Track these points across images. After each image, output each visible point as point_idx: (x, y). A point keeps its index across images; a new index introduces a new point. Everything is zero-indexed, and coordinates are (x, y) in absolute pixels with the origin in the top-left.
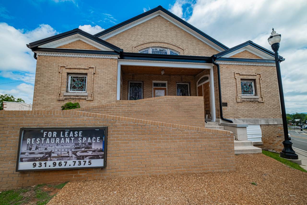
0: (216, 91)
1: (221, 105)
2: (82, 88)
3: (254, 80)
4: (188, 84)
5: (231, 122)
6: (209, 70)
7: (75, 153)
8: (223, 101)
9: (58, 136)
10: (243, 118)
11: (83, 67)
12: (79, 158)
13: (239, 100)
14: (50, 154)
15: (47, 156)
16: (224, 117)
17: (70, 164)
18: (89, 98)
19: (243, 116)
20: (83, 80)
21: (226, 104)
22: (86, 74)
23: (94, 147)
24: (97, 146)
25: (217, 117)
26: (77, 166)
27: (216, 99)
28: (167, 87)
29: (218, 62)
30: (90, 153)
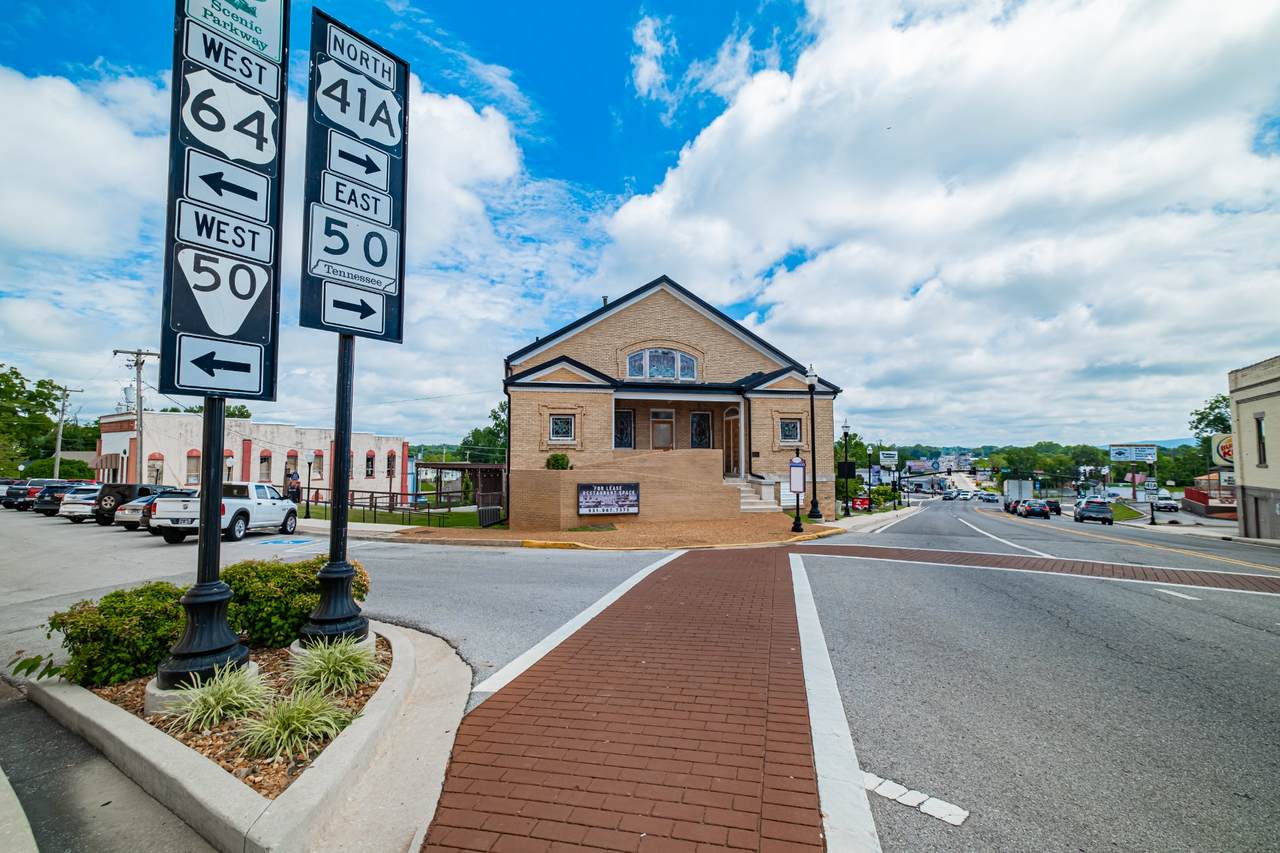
0: (745, 435)
1: (752, 455)
2: (567, 433)
3: (800, 420)
4: (710, 413)
5: (762, 478)
6: (738, 404)
7: (617, 502)
8: (754, 449)
9: (605, 489)
10: (779, 473)
11: (570, 406)
12: (620, 506)
13: (775, 449)
14: (600, 502)
15: (598, 504)
16: (753, 472)
17: (614, 510)
18: (579, 448)
19: (780, 470)
20: (568, 423)
21: (757, 455)
22: (574, 415)
23: (631, 498)
24: (632, 497)
25: (746, 473)
26: (619, 512)
27: (745, 446)
28: (674, 420)
29: (749, 395)
30: (628, 503)
